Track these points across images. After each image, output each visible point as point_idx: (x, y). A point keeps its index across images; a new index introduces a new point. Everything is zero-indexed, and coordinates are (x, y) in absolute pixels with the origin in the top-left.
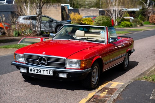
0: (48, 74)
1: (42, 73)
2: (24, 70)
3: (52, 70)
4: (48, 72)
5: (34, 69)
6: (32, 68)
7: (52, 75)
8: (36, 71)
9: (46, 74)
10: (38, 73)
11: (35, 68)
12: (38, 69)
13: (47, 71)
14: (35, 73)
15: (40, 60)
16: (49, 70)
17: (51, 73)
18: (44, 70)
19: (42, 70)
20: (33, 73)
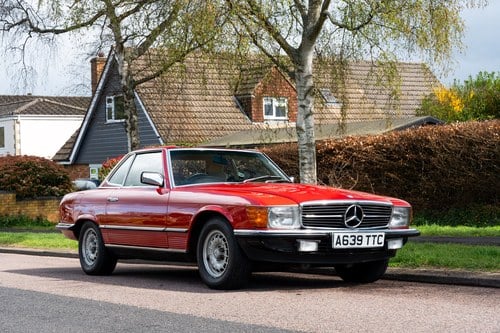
0: (376, 245)
1: (364, 245)
4: (376, 239)
6: (341, 236)
7: (382, 245)
8: (351, 240)
9: (371, 245)
10: (356, 246)
11: (349, 235)
12: (357, 235)
13: (374, 236)
14: (349, 246)
15: (351, 213)
16: (378, 234)
17: (382, 240)
18: (368, 236)
19: (364, 235)
20: (342, 246)
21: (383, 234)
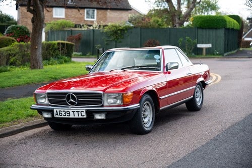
0: (80, 116)
1: (72, 116)
2: (47, 114)
3: (84, 109)
4: (80, 113)
5: (61, 112)
6: (58, 110)
7: (85, 117)
8: (63, 113)
9: (76, 116)
10: (67, 117)
11: (62, 110)
12: (66, 111)
13: (78, 112)
14: (63, 116)
16: (80, 111)
17: (84, 114)
18: (74, 112)
19: (70, 111)
20: (59, 116)
21: (84, 111)
